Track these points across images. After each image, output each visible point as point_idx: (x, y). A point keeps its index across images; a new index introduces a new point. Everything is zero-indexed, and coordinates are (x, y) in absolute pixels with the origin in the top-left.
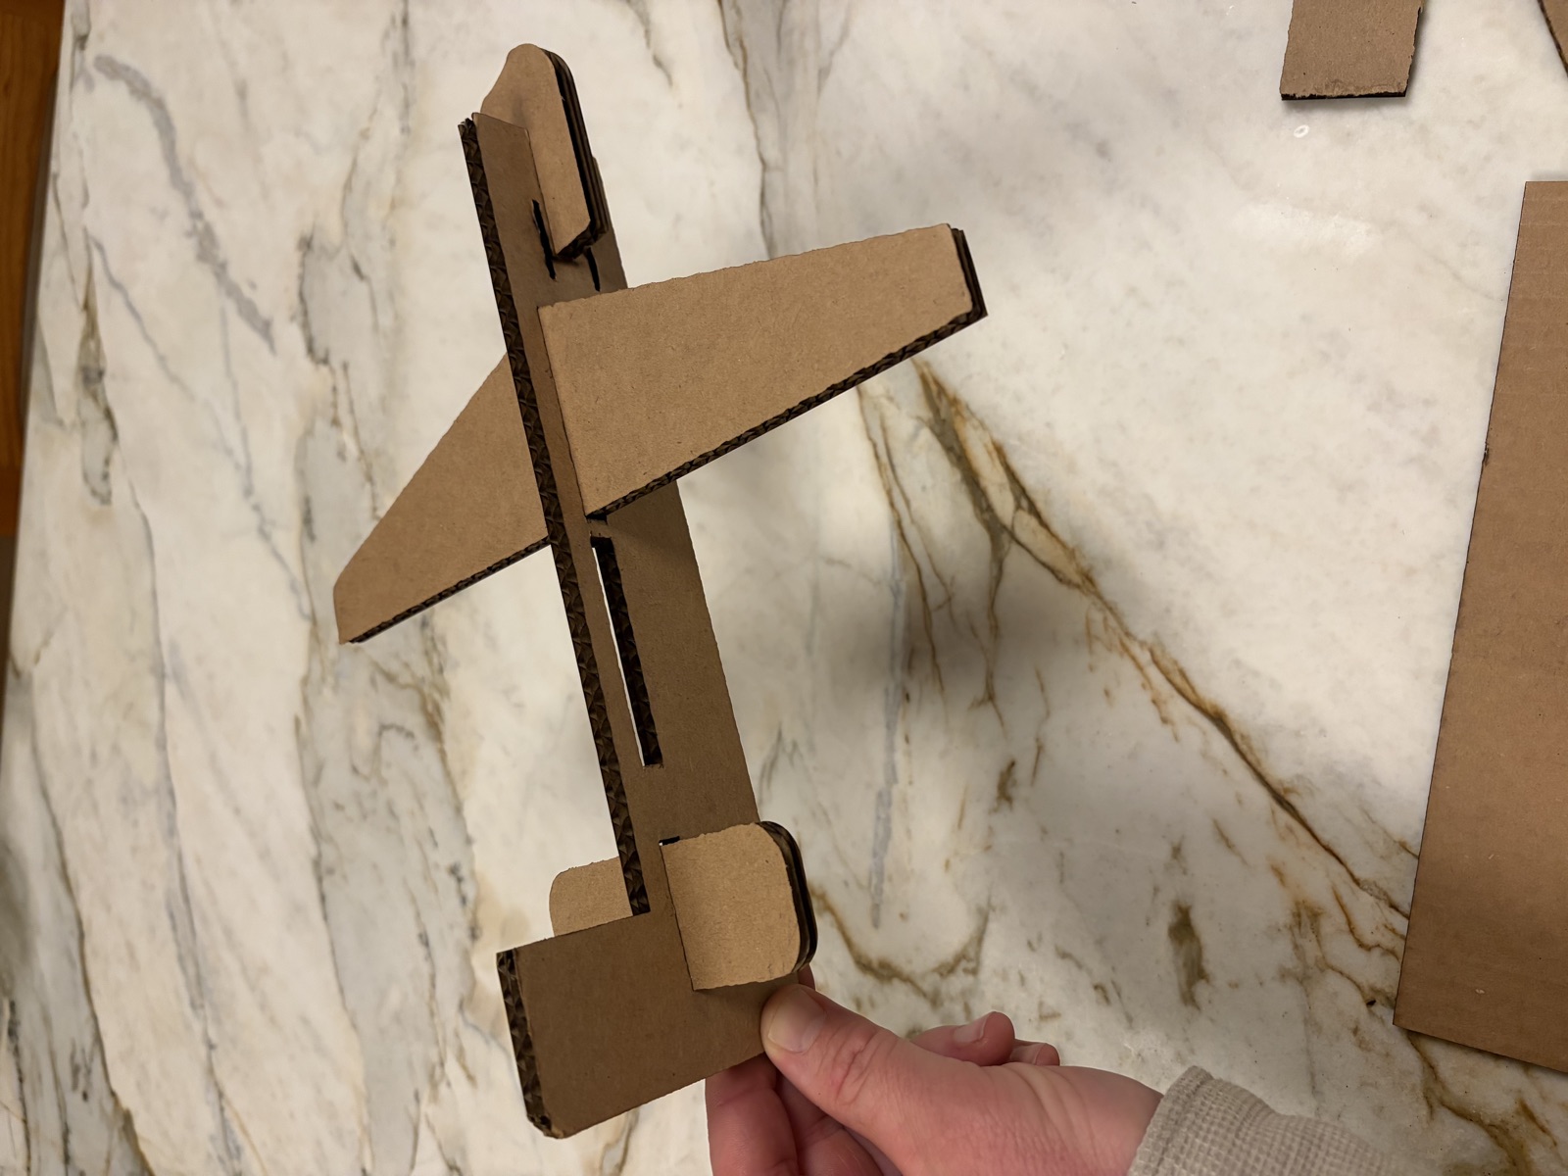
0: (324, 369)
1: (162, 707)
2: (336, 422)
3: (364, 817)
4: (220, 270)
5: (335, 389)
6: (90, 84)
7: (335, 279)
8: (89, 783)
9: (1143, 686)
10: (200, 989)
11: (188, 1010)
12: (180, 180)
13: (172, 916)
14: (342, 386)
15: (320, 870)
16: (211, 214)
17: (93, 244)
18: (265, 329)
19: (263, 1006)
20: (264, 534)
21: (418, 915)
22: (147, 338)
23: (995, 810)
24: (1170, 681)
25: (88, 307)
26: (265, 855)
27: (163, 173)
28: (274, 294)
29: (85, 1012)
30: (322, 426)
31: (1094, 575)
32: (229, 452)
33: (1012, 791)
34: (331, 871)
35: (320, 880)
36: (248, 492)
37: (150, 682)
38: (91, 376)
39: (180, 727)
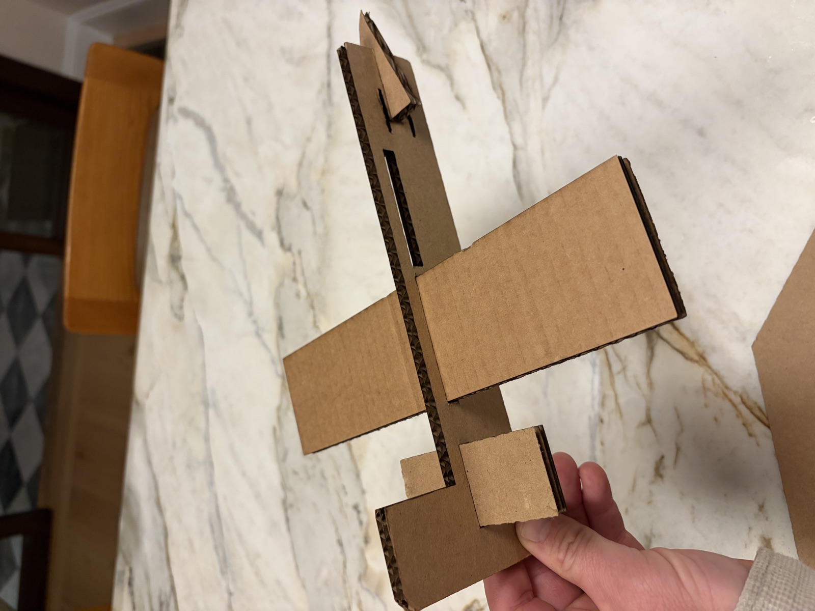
0: (289, 254)
1: (207, 420)
2: (295, 280)
3: (309, 478)
4: (237, 207)
5: (294, 264)
6: (175, 120)
7: (294, 209)
8: (171, 458)
9: (737, 416)
10: (225, 564)
11: (219, 576)
12: (218, 164)
13: (212, 526)
14: (298, 262)
15: (286, 505)
16: (234, 180)
17: (176, 196)
18: (259, 234)
19: (257, 574)
20: (258, 335)
21: (337, 530)
22: (202, 240)
23: (653, 482)
24: (753, 413)
25: (174, 226)
26: (257, 496)
27: (210, 161)
28: (263, 217)
29: (166, 574)
30: (288, 282)
31: (706, 356)
32: (241, 294)
33: (663, 472)
34: (291, 506)
35: (286, 510)
36: (250, 314)
37: (201, 408)
38: (175, 259)
39: (216, 431)
